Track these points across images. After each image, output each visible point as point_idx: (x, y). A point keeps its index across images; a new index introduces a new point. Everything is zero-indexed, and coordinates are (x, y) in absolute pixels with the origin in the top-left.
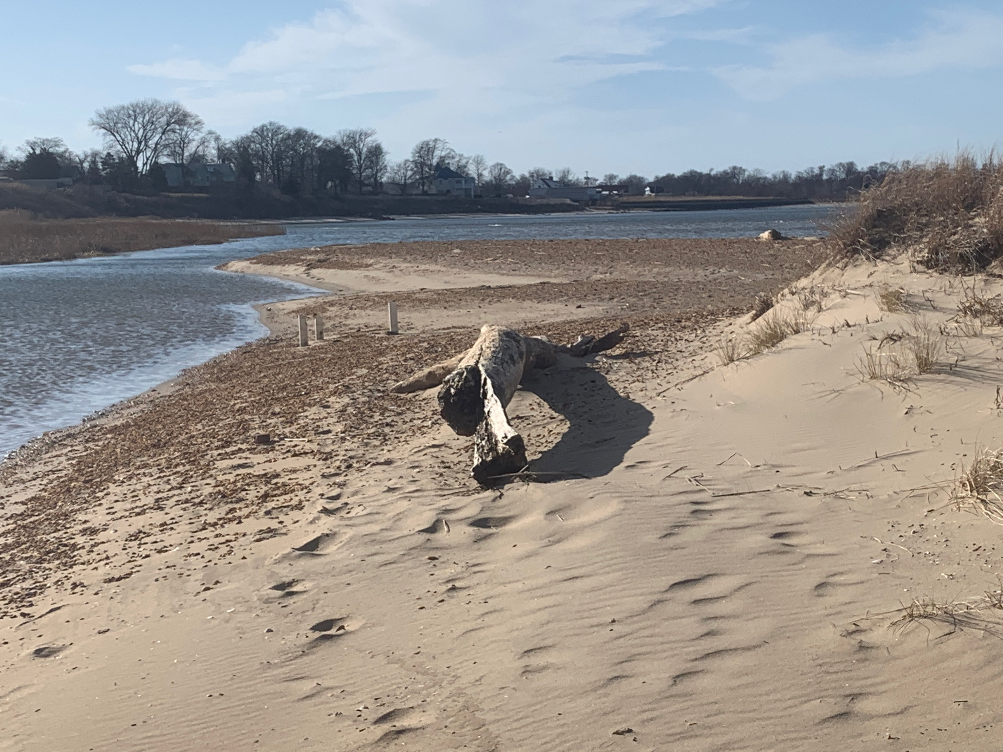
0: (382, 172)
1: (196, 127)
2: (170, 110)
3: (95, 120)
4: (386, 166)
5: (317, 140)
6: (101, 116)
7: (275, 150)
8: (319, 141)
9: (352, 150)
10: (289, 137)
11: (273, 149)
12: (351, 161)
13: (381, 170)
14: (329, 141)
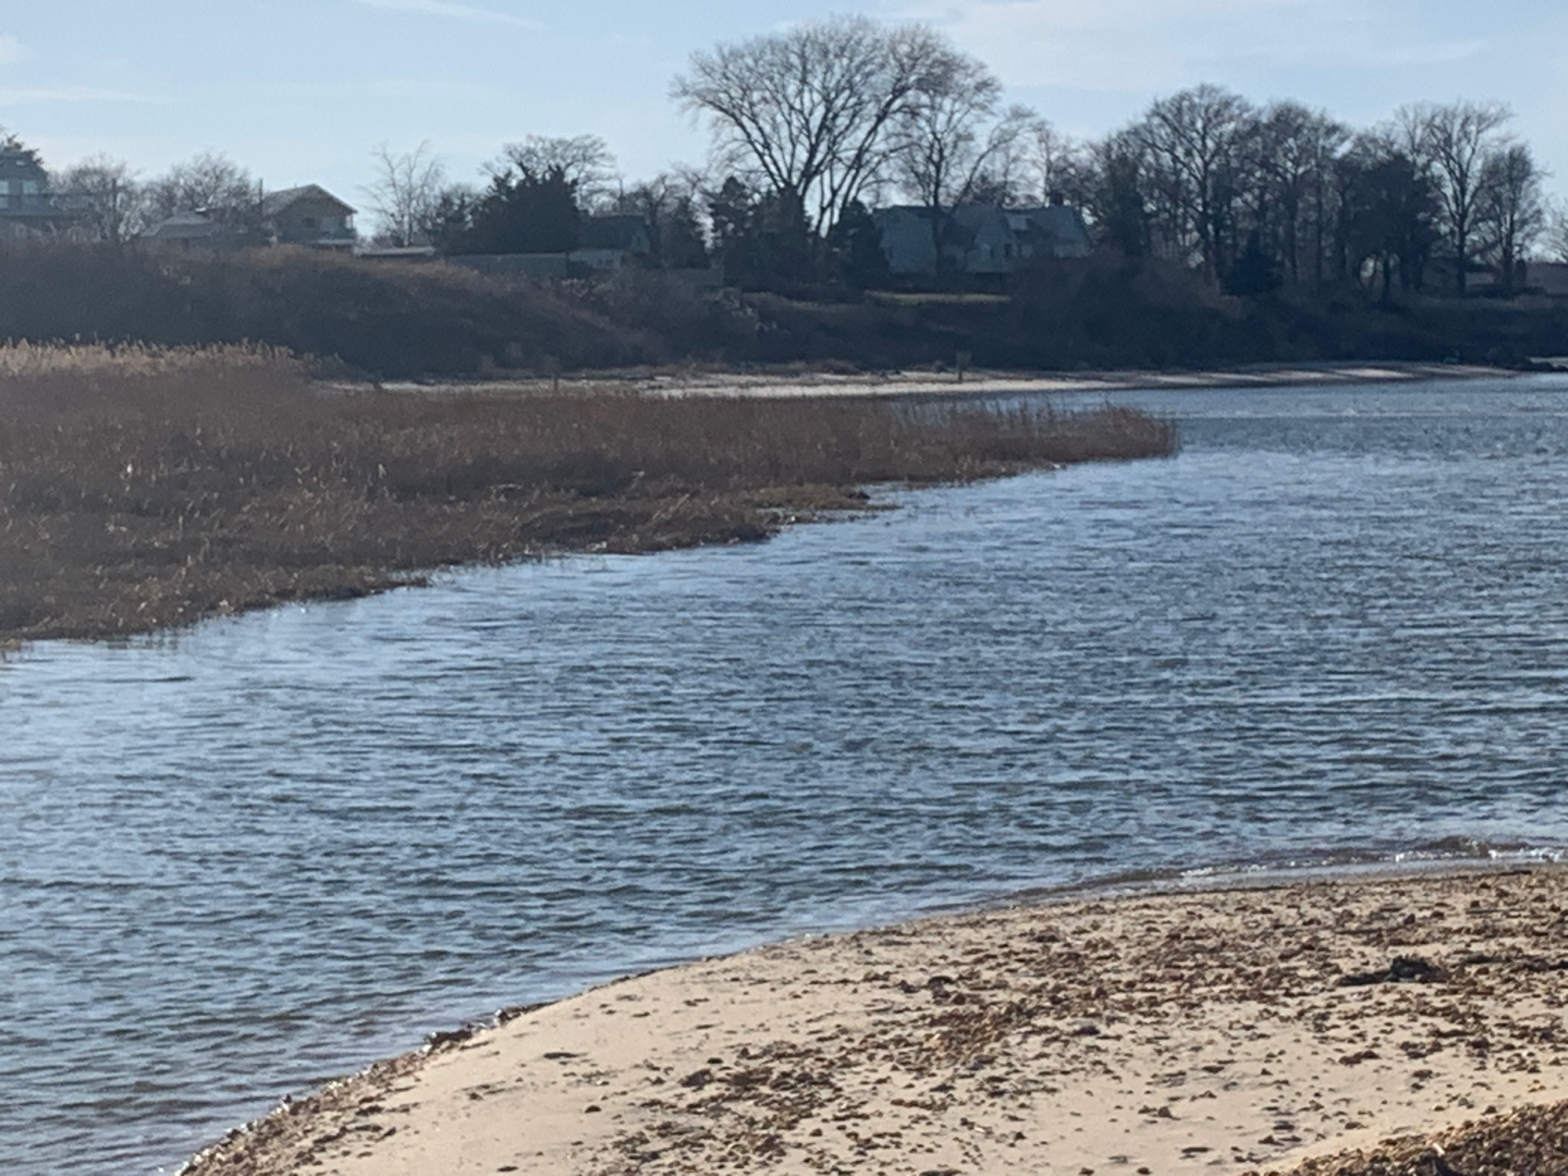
0: (1527, 228)
1: (980, 98)
2: (904, 49)
3: (688, 81)
4: (1539, 212)
5: (1334, 139)
6: (706, 69)
7: (1213, 166)
8: (1342, 140)
9: (1438, 168)
10: (1256, 128)
11: (1206, 164)
12: (1437, 198)
13: (1524, 222)
14: (1374, 141)
